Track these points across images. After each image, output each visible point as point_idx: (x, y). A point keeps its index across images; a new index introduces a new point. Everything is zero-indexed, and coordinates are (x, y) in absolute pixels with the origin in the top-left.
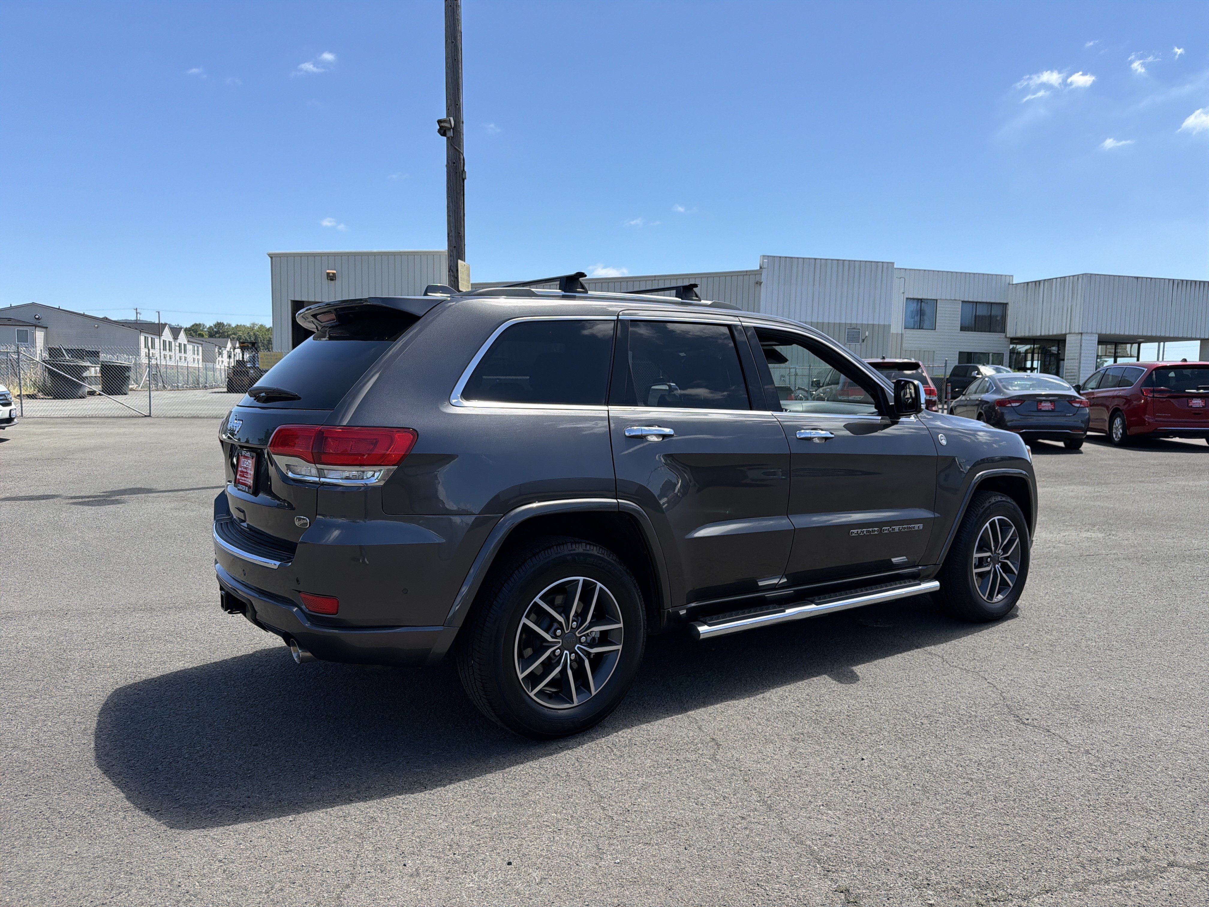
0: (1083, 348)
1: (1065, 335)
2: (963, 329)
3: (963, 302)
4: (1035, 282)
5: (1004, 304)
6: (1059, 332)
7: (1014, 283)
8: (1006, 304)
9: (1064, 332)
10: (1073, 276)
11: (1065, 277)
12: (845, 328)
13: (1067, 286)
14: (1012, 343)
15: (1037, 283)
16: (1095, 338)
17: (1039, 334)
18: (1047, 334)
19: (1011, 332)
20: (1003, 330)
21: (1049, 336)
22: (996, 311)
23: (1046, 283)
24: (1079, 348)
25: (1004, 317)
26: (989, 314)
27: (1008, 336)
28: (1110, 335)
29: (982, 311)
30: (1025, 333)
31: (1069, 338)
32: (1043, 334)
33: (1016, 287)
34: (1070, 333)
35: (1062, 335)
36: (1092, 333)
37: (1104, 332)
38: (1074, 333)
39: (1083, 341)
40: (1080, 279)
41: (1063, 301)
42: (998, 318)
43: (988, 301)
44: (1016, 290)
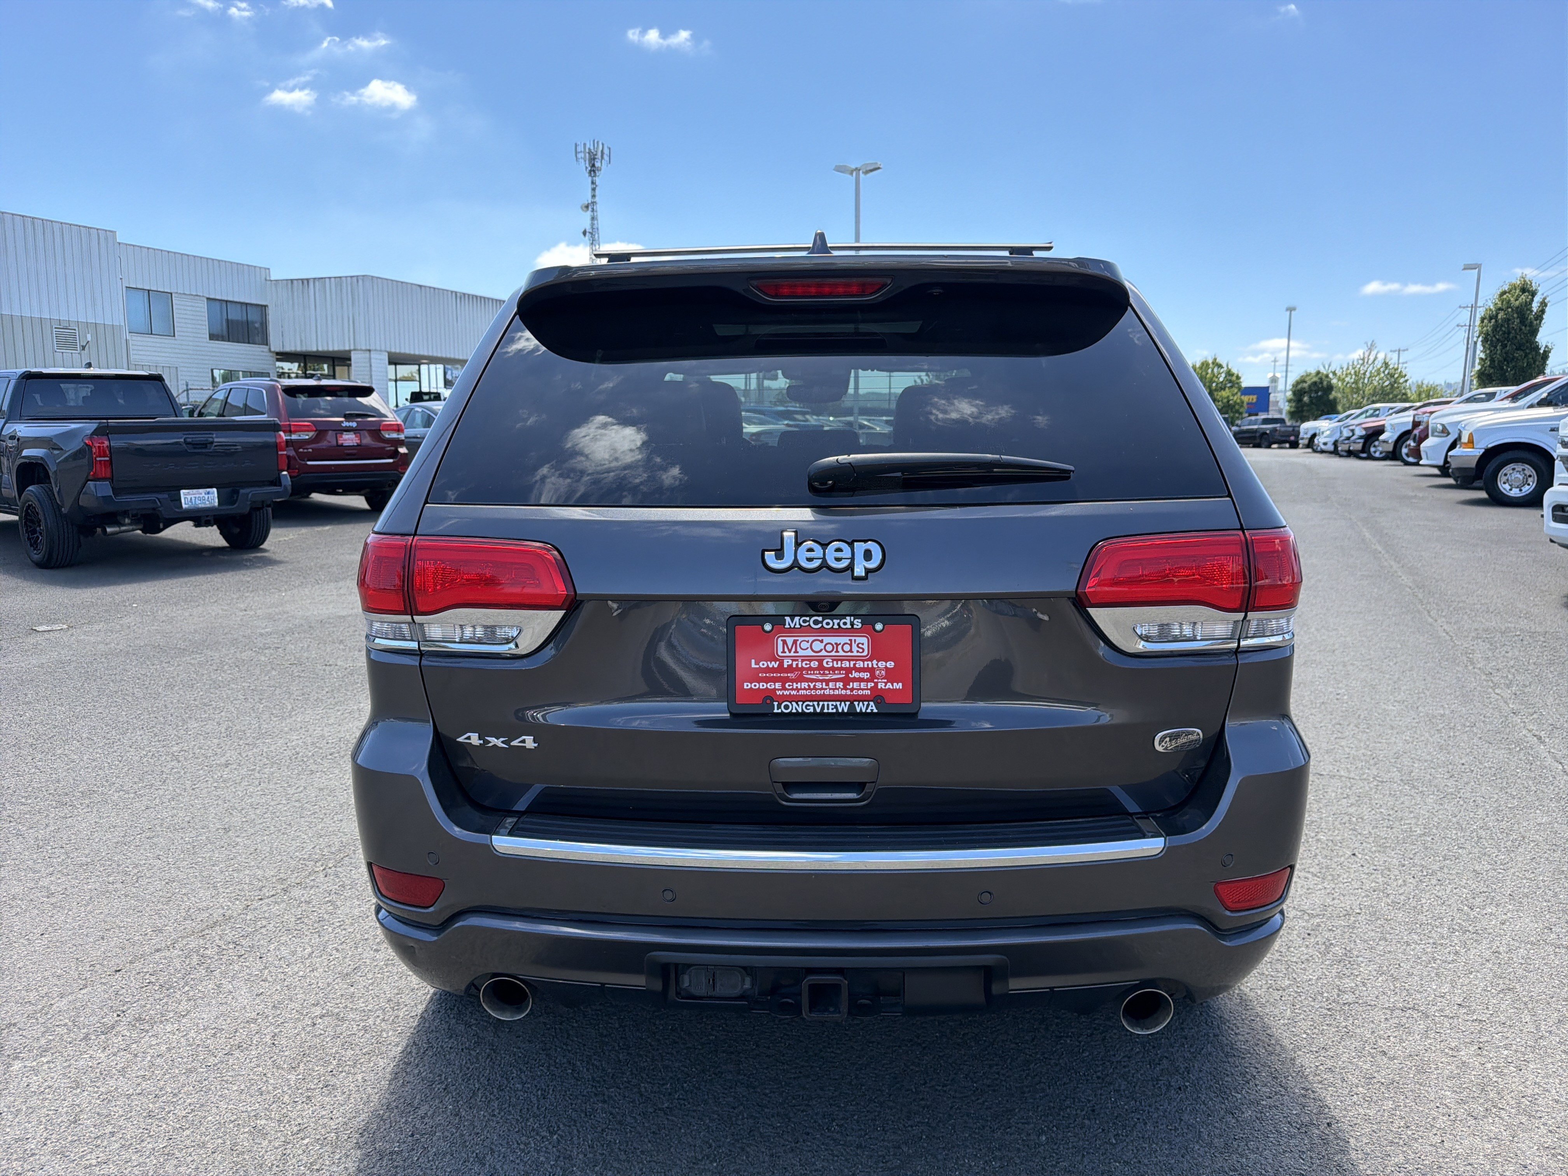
0: (373, 369)
1: (350, 351)
2: (212, 337)
3: (208, 299)
4: (302, 280)
5: (262, 306)
6: (341, 348)
7: (272, 278)
8: (265, 306)
9: (347, 348)
10: (352, 277)
11: (340, 277)
12: (52, 327)
13: (344, 291)
14: (278, 360)
15: (305, 282)
16: (385, 357)
17: (314, 349)
18: (325, 349)
19: (276, 345)
20: (265, 342)
21: (329, 352)
22: (254, 316)
23: (317, 283)
24: (368, 369)
25: (264, 324)
26: (245, 318)
27: (273, 349)
28: (400, 354)
29: (235, 315)
30: (295, 346)
31: (354, 356)
32: (320, 349)
33: (276, 285)
34: (355, 350)
35: (346, 351)
36: (381, 351)
37: (393, 350)
38: (361, 350)
39: (373, 361)
40: (360, 282)
41: (342, 308)
42: (257, 325)
43: (242, 300)
44: (276, 287)
